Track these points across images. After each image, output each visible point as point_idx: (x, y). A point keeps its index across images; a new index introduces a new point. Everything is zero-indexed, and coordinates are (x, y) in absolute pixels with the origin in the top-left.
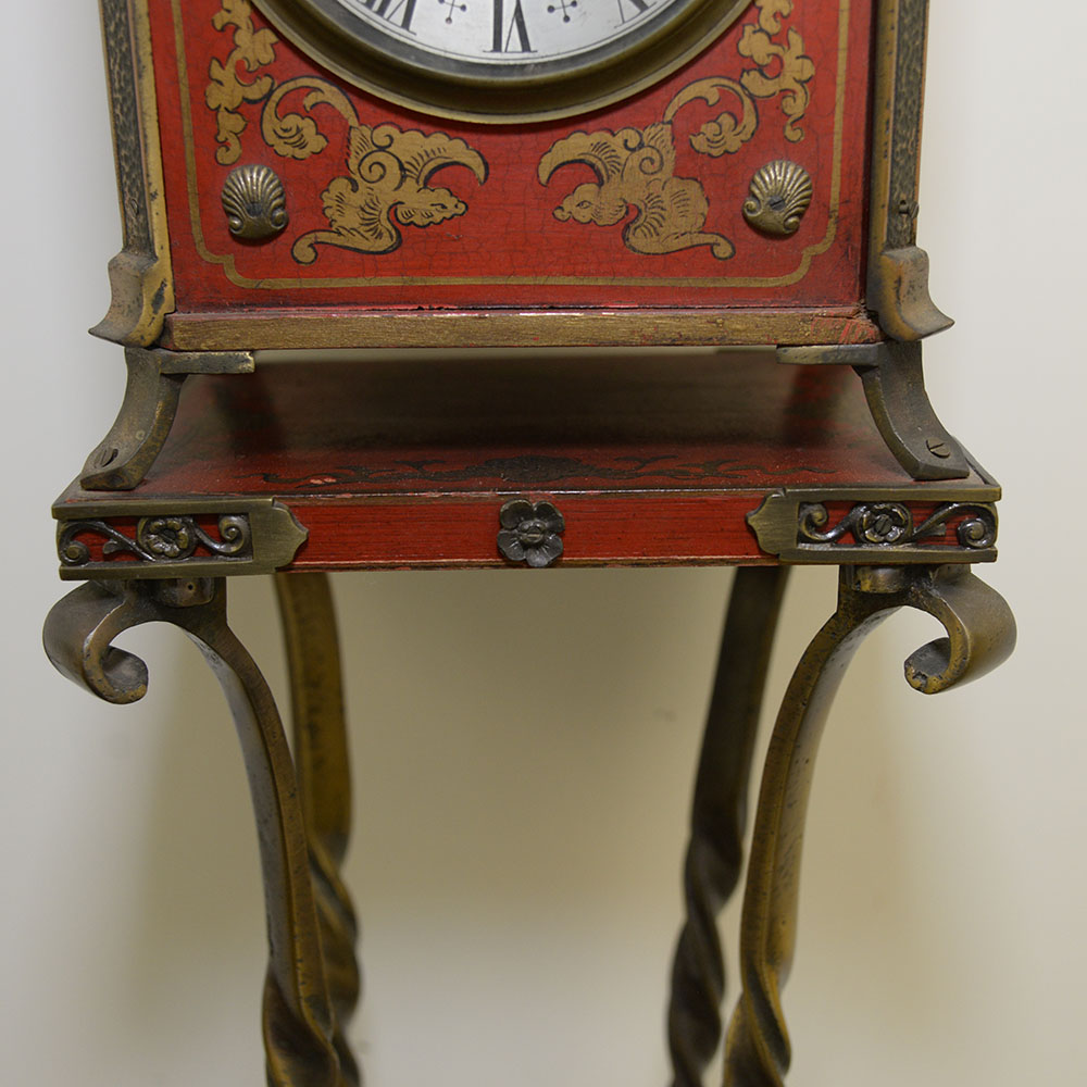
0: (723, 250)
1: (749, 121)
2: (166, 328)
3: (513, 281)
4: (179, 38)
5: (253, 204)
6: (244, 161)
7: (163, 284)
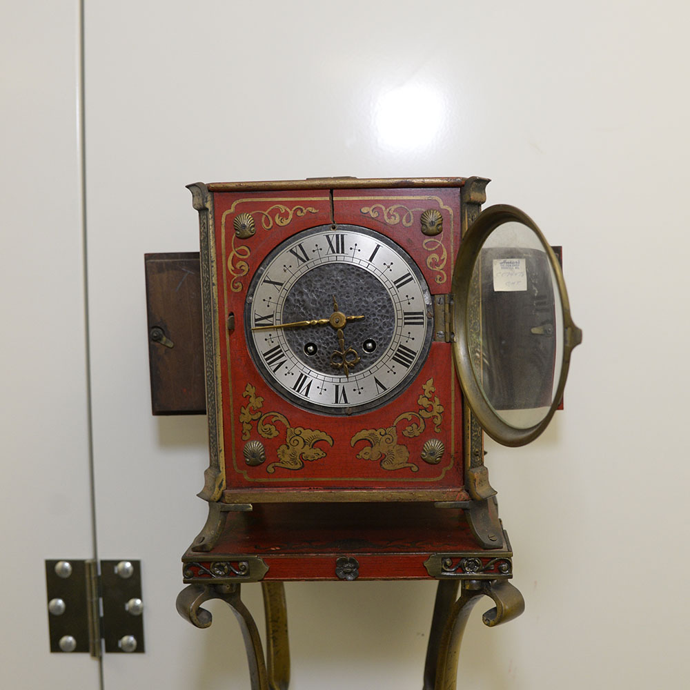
0: (415, 469)
1: (422, 426)
2: (223, 495)
3: (342, 479)
4: (231, 400)
5: (254, 454)
6: (251, 439)
7: (223, 480)
